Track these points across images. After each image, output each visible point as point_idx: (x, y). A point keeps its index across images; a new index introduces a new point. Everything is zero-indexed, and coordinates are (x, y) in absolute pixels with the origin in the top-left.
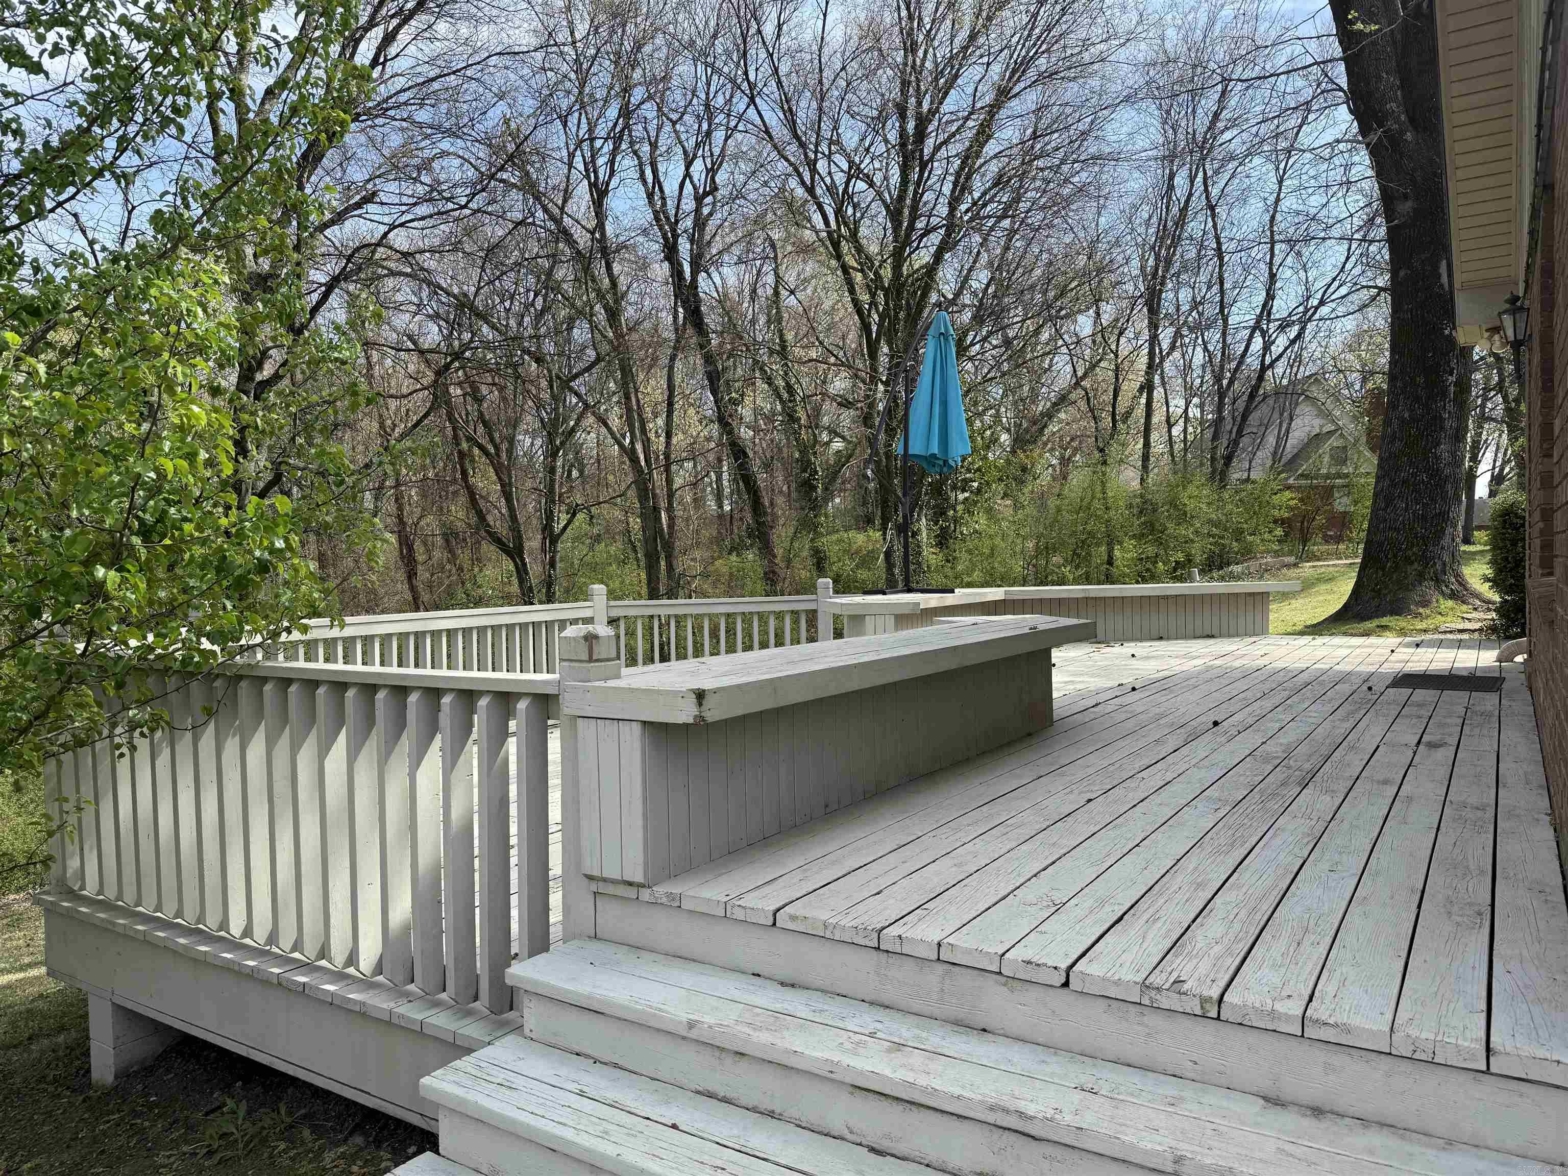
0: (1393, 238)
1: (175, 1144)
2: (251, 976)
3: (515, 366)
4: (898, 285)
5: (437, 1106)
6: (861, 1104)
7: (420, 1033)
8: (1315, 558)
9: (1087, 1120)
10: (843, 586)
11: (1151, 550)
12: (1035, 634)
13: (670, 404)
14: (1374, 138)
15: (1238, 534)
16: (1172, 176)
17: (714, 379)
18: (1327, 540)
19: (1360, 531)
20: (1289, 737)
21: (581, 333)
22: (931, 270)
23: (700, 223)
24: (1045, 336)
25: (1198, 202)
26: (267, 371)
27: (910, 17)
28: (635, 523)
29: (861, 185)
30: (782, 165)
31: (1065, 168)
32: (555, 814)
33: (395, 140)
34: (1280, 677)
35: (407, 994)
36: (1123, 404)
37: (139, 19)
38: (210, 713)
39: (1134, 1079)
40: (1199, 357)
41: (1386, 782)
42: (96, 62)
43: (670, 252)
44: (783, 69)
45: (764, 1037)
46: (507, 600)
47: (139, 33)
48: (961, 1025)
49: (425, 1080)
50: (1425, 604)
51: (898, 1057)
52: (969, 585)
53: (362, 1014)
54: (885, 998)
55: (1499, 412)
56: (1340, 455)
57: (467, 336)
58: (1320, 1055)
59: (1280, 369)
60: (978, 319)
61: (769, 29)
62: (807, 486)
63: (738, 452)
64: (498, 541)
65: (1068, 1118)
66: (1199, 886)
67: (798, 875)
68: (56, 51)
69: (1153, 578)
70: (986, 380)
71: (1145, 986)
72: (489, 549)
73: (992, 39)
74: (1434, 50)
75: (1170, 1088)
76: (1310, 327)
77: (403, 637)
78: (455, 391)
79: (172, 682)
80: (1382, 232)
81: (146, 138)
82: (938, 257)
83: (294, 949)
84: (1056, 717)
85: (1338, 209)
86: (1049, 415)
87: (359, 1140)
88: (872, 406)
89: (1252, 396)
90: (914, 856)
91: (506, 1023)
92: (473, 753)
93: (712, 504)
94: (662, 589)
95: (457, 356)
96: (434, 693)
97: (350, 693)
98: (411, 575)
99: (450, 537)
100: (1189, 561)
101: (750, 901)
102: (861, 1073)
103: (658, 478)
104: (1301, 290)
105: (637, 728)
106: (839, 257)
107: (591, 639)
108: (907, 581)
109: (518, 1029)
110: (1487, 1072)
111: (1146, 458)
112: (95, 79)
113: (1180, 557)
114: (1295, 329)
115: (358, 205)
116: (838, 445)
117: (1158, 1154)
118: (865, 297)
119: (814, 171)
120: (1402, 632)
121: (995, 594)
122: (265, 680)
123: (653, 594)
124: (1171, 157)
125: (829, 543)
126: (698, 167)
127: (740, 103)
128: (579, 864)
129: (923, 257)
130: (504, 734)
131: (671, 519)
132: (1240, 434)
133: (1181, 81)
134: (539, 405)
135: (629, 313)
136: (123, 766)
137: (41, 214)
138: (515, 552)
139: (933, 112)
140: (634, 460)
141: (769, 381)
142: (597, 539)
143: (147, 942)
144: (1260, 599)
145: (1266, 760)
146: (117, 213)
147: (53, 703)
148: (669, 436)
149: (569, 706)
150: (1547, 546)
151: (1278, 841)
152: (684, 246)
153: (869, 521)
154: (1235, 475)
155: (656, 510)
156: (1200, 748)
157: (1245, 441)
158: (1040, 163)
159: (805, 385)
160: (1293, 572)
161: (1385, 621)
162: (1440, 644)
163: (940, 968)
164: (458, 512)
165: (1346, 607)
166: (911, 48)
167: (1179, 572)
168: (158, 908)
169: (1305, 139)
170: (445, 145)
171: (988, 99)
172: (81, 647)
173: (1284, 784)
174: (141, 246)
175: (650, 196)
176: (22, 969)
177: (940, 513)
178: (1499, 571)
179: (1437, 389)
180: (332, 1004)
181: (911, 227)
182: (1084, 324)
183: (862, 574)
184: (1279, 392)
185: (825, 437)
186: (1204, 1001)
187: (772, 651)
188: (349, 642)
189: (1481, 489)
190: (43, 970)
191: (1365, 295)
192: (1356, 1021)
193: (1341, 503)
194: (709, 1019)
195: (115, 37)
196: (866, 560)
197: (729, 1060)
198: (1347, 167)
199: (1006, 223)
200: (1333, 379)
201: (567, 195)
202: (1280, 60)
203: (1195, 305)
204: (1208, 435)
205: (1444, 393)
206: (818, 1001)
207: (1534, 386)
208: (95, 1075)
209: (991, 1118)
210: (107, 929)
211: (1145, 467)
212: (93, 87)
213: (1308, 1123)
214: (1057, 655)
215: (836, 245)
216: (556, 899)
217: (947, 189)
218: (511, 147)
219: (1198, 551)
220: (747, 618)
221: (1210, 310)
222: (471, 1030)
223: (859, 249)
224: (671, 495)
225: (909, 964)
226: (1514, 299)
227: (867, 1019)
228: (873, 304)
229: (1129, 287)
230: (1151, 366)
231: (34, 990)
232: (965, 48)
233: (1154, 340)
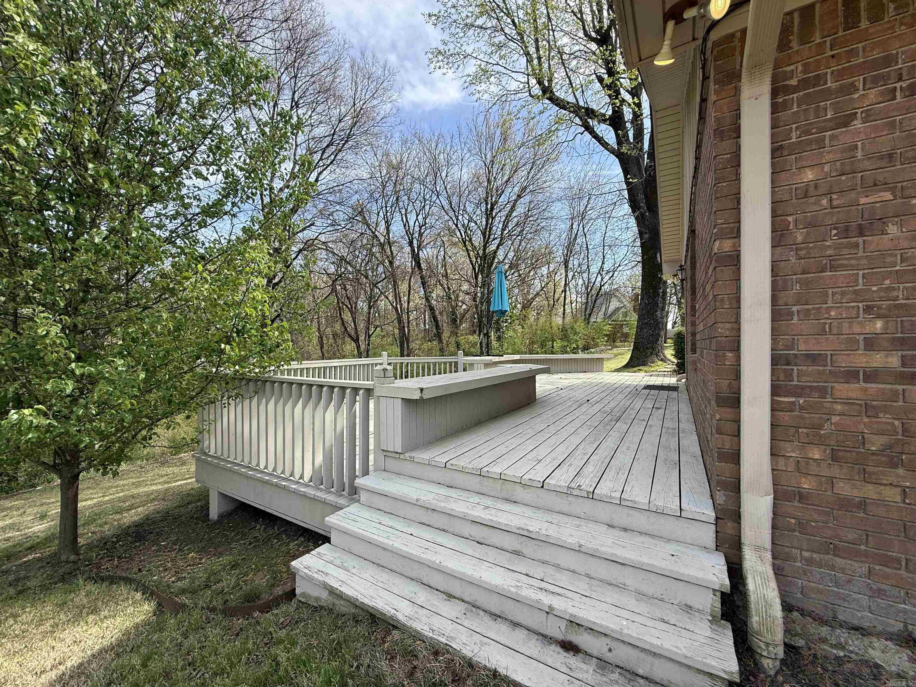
0: (643, 245)
1: (238, 541)
2: (267, 482)
3: (358, 279)
4: (484, 257)
5: (330, 527)
6: (474, 526)
7: (324, 503)
8: (617, 347)
9: (550, 532)
10: (466, 354)
11: (566, 344)
12: (531, 371)
13: (409, 292)
14: (636, 214)
15: (593, 339)
16: (572, 224)
17: (424, 284)
18: (621, 341)
19: (632, 338)
20: (612, 405)
21: (381, 269)
22: (495, 252)
23: (421, 235)
24: (531, 274)
25: (580, 233)
26: (276, 280)
27: (489, 173)
28: (397, 331)
29: (473, 224)
30: (447, 218)
31: (539, 221)
32: (371, 429)
33: (321, 206)
34: (608, 385)
35: (320, 489)
36: (557, 296)
37: (240, 164)
38: (256, 393)
39: (566, 519)
40: (580, 282)
41: (643, 420)
42: (226, 178)
43: (411, 244)
44: (448, 187)
45: (443, 504)
46: (354, 356)
47: (241, 169)
48: (507, 500)
49: (327, 518)
50: (653, 362)
51: (487, 511)
52: (508, 354)
53: (305, 496)
54: (483, 492)
55: (675, 302)
56: (625, 315)
57: (343, 270)
58: (626, 510)
59: (606, 286)
60: (511, 267)
61: (444, 174)
62: (454, 321)
63: (432, 309)
64: (350, 336)
65: (544, 532)
66: (585, 454)
67: (454, 450)
68: (213, 174)
69: (566, 353)
70: (513, 287)
71: (569, 488)
72: (348, 339)
73: (515, 179)
74: (655, 187)
75: (577, 522)
76: (616, 273)
77: (319, 369)
78: (339, 287)
79: (244, 382)
80: (639, 244)
81: (242, 203)
82: (498, 248)
83: (282, 473)
84: (537, 397)
85: (624, 236)
86: (533, 299)
87: (302, 539)
88: (476, 295)
89: (597, 295)
90: (492, 444)
91: (353, 499)
92: (345, 407)
93: (422, 325)
94: (405, 353)
95: (340, 276)
96: (332, 388)
97: (304, 387)
98: (322, 348)
99: (335, 336)
100: (578, 347)
101: (437, 459)
102: (474, 516)
103: (405, 316)
104: (613, 261)
105: (400, 400)
106: (465, 246)
107: (385, 370)
108: (488, 352)
109: (358, 501)
110: (681, 516)
111: (564, 314)
112: (225, 183)
113: (575, 346)
114: (611, 274)
115: (309, 226)
116: (464, 307)
117: (574, 544)
118: (474, 260)
119: (457, 219)
120: (646, 371)
121: (517, 357)
122: (275, 382)
123: (402, 355)
124: (572, 219)
125: (462, 340)
126: (420, 217)
127: (434, 198)
128: (380, 446)
129: (493, 247)
130: (355, 401)
131: (409, 330)
132: (593, 307)
133: (575, 194)
134: (366, 292)
135: (397, 263)
136: (225, 410)
137: (205, 226)
138: (356, 340)
139: (496, 202)
140: (397, 310)
141: (442, 285)
142: (384, 336)
143: (230, 470)
144: (600, 360)
145: (605, 412)
146: (228, 227)
147: (203, 389)
148: (408, 303)
149: (377, 393)
150: (694, 344)
151: (610, 439)
152: (415, 242)
153: (475, 332)
154: (592, 320)
155: (404, 327)
156: (584, 408)
157: (595, 309)
158: (531, 219)
159: (454, 287)
160: (610, 352)
161: (640, 368)
162: (658, 375)
163: (500, 481)
164: (338, 327)
165: (628, 363)
166: (489, 181)
167: (575, 351)
168: (235, 459)
169: (613, 214)
170: (338, 207)
171: (514, 197)
172: (214, 370)
173: (611, 420)
174: (238, 238)
175: (405, 226)
176: (186, 479)
177: (498, 330)
178: (676, 352)
179: (656, 293)
180: (295, 492)
181: (489, 238)
182: (544, 270)
183: (472, 350)
184: (606, 293)
185: (460, 304)
186: (588, 492)
187: (443, 375)
188: (302, 370)
189: (669, 326)
190: (194, 480)
191: (633, 264)
192: (637, 499)
193: (626, 330)
194: (423, 498)
195: (232, 170)
196: (474, 345)
197: (430, 512)
198: (628, 223)
199: (519, 237)
200: (622, 289)
201: (377, 224)
202: (607, 189)
203: (579, 265)
204: (584, 307)
205: (659, 294)
206: (460, 493)
207: (688, 294)
208: (211, 516)
209: (518, 531)
210: (217, 466)
211: (564, 318)
212: (225, 186)
213: (622, 533)
214: (538, 377)
215: (465, 243)
216: (371, 457)
217: (501, 226)
218: (360, 210)
219: (581, 344)
220: (435, 364)
221: (584, 267)
222: (342, 501)
223: (472, 244)
224: (409, 323)
225: (491, 480)
226: (681, 266)
227: (476, 499)
228: (477, 261)
229: (558, 259)
230: (565, 285)
231: (190, 487)
232: (507, 182)
233: (566, 276)
